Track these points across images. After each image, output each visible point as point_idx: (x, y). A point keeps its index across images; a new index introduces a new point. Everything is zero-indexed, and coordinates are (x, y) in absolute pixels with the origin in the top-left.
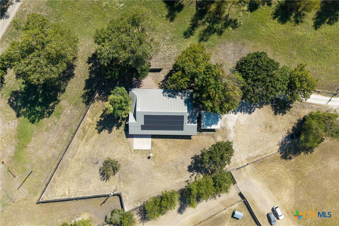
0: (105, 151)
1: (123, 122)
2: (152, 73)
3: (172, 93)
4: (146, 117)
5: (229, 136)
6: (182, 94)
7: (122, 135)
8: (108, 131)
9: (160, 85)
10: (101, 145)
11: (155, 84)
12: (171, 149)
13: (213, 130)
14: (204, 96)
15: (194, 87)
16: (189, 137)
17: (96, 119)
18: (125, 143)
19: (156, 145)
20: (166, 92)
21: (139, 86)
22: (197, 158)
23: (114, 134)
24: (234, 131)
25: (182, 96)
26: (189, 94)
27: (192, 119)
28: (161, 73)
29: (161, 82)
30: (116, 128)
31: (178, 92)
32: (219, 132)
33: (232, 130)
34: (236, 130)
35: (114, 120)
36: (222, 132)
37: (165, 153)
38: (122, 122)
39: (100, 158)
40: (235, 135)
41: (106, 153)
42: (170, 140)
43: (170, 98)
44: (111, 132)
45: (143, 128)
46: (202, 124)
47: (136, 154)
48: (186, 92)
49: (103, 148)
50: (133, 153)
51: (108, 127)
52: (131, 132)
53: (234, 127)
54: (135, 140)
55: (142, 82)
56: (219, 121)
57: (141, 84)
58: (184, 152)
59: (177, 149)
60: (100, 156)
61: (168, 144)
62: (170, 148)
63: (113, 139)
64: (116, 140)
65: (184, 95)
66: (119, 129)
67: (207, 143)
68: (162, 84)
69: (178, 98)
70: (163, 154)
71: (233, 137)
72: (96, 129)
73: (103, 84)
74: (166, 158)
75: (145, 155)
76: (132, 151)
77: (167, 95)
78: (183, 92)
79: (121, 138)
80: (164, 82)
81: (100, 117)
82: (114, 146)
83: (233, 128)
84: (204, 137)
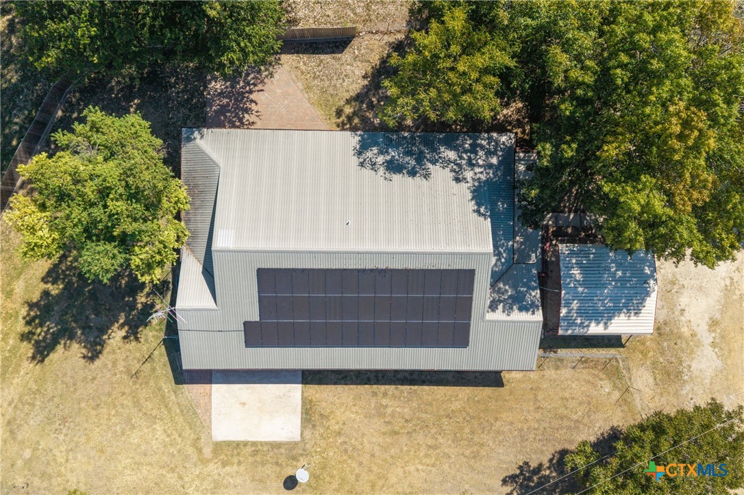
0: (68, 451)
1: (158, 301)
2: (305, 57)
3: (409, 153)
4: (268, 278)
5: (690, 366)
6: (461, 158)
7: (154, 369)
8: (84, 351)
9: (343, 118)
10: (49, 421)
11: (318, 112)
12: (404, 440)
13: (614, 341)
14: (611, 151)
15: (510, 123)
16: (493, 379)
17: (26, 289)
18: (169, 411)
19: (327, 417)
20: (376, 144)
21: (241, 120)
22: (530, 479)
23: (114, 363)
24: (713, 345)
25: (459, 165)
26: (494, 153)
27: (514, 287)
28: (346, 56)
29: (348, 102)
30: (123, 333)
31: (436, 144)
32: (642, 348)
33: (706, 337)
34: (723, 337)
35: (112, 294)
36: (654, 345)
37: (373, 456)
38: (152, 306)
39: (45, 484)
40: (719, 363)
41: (75, 458)
42: (397, 393)
43: (397, 177)
44: (100, 352)
45: (255, 335)
46: (564, 311)
47: (224, 464)
48: (482, 147)
49: (61, 437)
50: (208, 461)
51: (86, 328)
52: (190, 361)
53: (713, 324)
54: (220, 392)
55: (252, 101)
56: (648, 294)
57: (247, 110)
58: (467, 453)
59: (433, 437)
60: (43, 475)
61: (389, 410)
62: (396, 433)
63: (107, 389)
64: (123, 394)
65: (470, 159)
66: (137, 339)
67: (580, 404)
68: (355, 113)
69: (440, 175)
70: (361, 464)
71: (709, 373)
72: (25, 337)
73: (60, 113)
74: (380, 483)
75: (269, 470)
76: (207, 452)
77: (381, 159)
78: (462, 146)
79: (147, 383)
80: (362, 102)
81: (44, 280)
82: (116, 425)
83: (710, 326)
84: (566, 373)
